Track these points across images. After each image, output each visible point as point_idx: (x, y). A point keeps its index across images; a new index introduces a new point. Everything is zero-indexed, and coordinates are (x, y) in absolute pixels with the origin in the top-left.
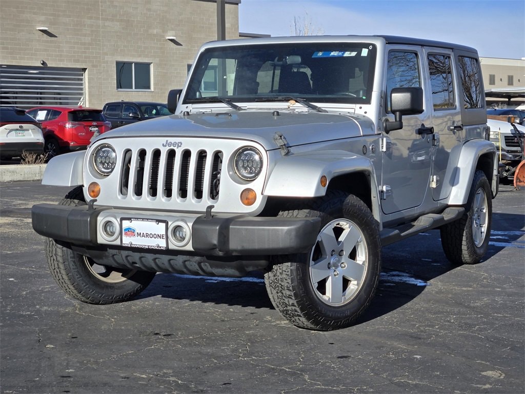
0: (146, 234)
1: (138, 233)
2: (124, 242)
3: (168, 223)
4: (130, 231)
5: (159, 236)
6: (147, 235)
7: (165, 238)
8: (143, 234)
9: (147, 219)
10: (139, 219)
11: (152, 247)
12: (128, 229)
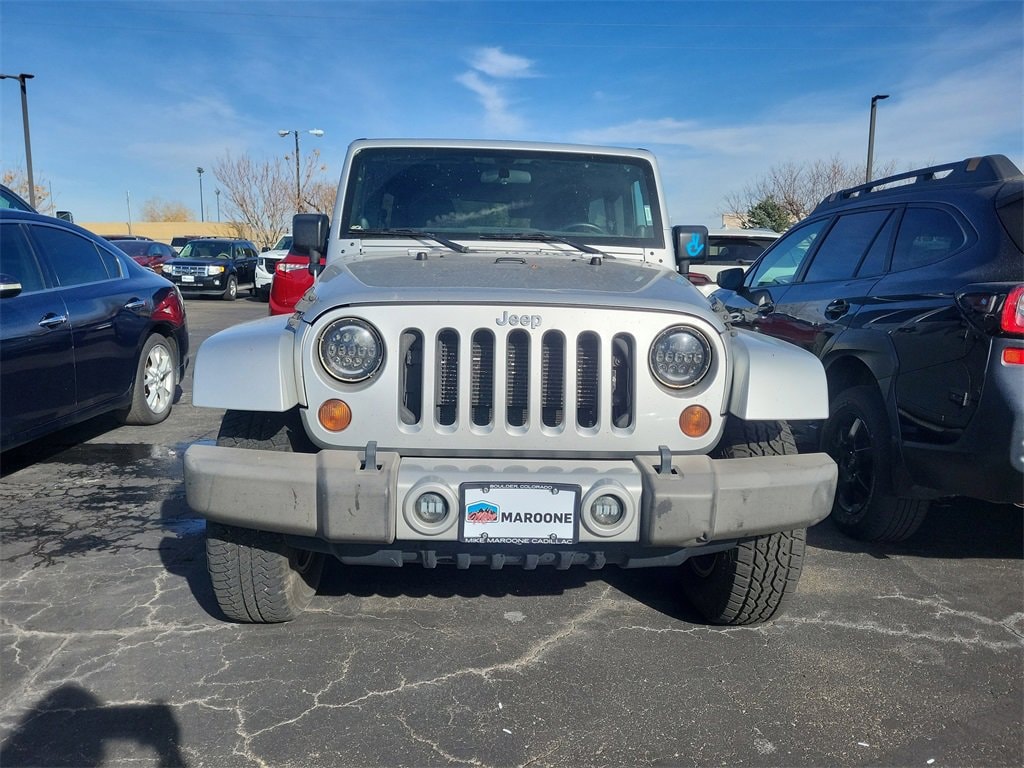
0: (526, 514)
1: (504, 514)
2: (467, 534)
3: (581, 489)
4: (486, 512)
5: (558, 518)
6: (528, 517)
7: (572, 520)
8: (518, 514)
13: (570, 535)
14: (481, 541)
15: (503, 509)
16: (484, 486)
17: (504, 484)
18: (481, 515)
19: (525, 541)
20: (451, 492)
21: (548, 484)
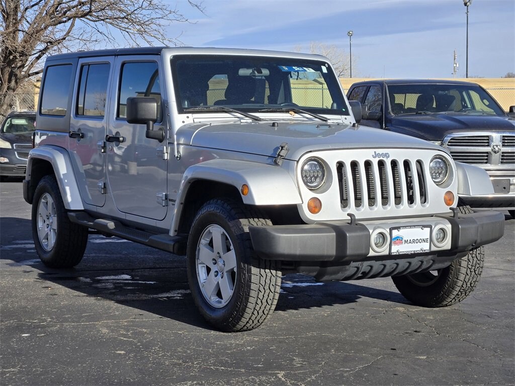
1: (405, 241)
4: (399, 240)
5: (424, 241)
6: (414, 241)
8: (410, 240)
9: (414, 226)
10: (407, 226)
11: (418, 252)
12: (397, 238)
13: (428, 248)
14: (398, 254)
15: (405, 238)
16: (398, 228)
17: (405, 227)
18: (397, 242)
19: (413, 252)
20: (386, 232)
21: (421, 226)
